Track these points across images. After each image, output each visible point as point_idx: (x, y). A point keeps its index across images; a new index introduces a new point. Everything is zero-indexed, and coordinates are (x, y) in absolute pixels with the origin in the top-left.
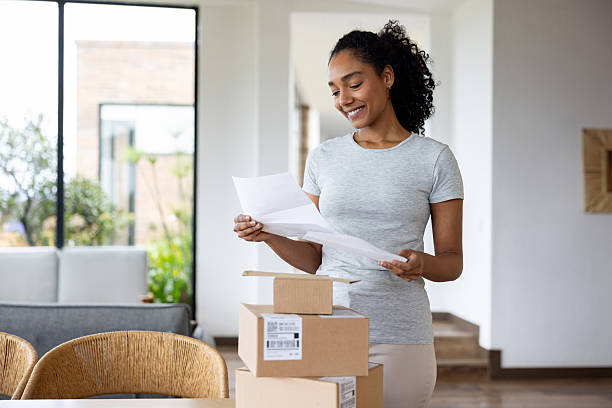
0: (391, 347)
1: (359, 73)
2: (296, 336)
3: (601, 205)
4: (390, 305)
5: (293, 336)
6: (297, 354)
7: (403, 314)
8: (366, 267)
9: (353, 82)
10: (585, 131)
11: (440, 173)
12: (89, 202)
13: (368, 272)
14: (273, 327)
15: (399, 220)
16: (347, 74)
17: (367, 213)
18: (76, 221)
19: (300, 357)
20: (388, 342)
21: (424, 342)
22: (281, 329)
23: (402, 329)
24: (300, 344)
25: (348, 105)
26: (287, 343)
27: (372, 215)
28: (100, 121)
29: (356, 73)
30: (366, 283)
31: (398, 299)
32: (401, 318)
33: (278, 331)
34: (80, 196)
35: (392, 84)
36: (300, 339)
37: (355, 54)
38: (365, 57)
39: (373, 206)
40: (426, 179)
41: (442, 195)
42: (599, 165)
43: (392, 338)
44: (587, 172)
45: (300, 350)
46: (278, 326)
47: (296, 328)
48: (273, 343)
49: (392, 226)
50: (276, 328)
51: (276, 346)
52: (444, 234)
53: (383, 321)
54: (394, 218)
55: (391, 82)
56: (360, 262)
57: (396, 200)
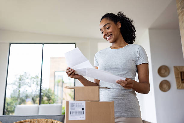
0: (125, 118)
1: (109, 23)
2: (83, 109)
3: (180, 87)
4: (123, 102)
5: (81, 109)
6: (83, 117)
7: (128, 106)
8: (114, 88)
9: (107, 27)
10: (174, 67)
11: (139, 54)
12: (49, 94)
13: (115, 90)
14: (73, 105)
15: (125, 70)
16: (105, 24)
17: (114, 68)
18: (45, 98)
19: (84, 119)
20: (123, 117)
21: (138, 117)
22: (76, 106)
23: (129, 111)
24: (85, 113)
25: (106, 35)
26: (79, 112)
27: (116, 69)
28: (55, 76)
29: (108, 24)
30: (114, 94)
31: (126, 100)
32: (128, 107)
33: (75, 107)
34: (47, 93)
35: (120, 27)
36: (85, 110)
37: (107, 18)
38: (110, 19)
39: (116, 66)
40: (135, 56)
41: (141, 62)
42: (179, 76)
43: (125, 115)
44: (176, 78)
45: (84, 115)
46: (75, 105)
47: (83, 106)
48: (73, 112)
49: (123, 73)
50: (74, 106)
51: (74, 114)
52: (142, 76)
53: (121, 108)
54: (124, 69)
55: (120, 26)
56: (112, 86)
57: (124, 63)
